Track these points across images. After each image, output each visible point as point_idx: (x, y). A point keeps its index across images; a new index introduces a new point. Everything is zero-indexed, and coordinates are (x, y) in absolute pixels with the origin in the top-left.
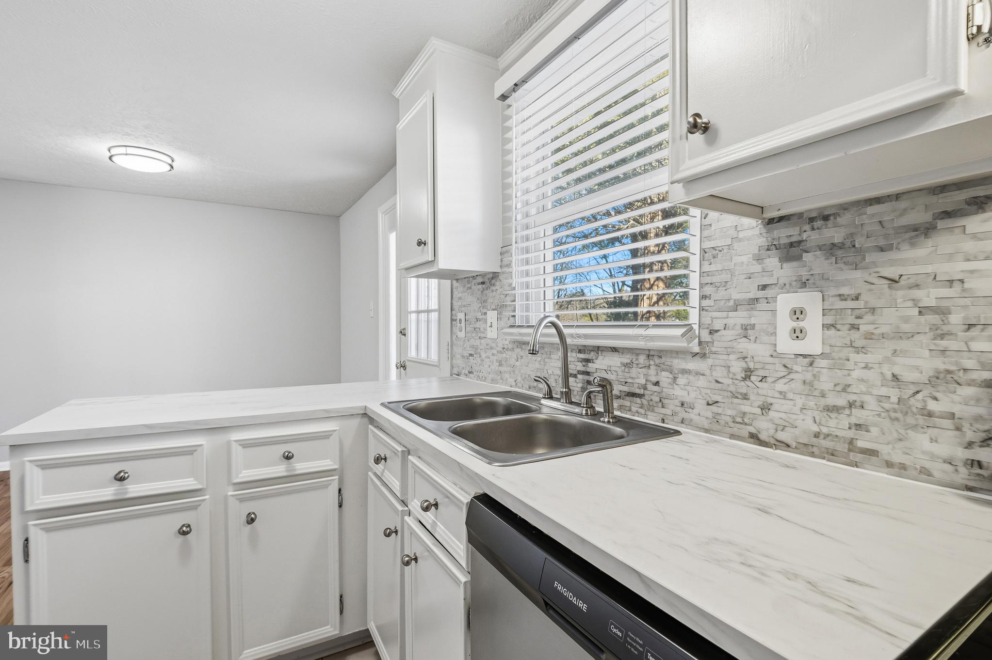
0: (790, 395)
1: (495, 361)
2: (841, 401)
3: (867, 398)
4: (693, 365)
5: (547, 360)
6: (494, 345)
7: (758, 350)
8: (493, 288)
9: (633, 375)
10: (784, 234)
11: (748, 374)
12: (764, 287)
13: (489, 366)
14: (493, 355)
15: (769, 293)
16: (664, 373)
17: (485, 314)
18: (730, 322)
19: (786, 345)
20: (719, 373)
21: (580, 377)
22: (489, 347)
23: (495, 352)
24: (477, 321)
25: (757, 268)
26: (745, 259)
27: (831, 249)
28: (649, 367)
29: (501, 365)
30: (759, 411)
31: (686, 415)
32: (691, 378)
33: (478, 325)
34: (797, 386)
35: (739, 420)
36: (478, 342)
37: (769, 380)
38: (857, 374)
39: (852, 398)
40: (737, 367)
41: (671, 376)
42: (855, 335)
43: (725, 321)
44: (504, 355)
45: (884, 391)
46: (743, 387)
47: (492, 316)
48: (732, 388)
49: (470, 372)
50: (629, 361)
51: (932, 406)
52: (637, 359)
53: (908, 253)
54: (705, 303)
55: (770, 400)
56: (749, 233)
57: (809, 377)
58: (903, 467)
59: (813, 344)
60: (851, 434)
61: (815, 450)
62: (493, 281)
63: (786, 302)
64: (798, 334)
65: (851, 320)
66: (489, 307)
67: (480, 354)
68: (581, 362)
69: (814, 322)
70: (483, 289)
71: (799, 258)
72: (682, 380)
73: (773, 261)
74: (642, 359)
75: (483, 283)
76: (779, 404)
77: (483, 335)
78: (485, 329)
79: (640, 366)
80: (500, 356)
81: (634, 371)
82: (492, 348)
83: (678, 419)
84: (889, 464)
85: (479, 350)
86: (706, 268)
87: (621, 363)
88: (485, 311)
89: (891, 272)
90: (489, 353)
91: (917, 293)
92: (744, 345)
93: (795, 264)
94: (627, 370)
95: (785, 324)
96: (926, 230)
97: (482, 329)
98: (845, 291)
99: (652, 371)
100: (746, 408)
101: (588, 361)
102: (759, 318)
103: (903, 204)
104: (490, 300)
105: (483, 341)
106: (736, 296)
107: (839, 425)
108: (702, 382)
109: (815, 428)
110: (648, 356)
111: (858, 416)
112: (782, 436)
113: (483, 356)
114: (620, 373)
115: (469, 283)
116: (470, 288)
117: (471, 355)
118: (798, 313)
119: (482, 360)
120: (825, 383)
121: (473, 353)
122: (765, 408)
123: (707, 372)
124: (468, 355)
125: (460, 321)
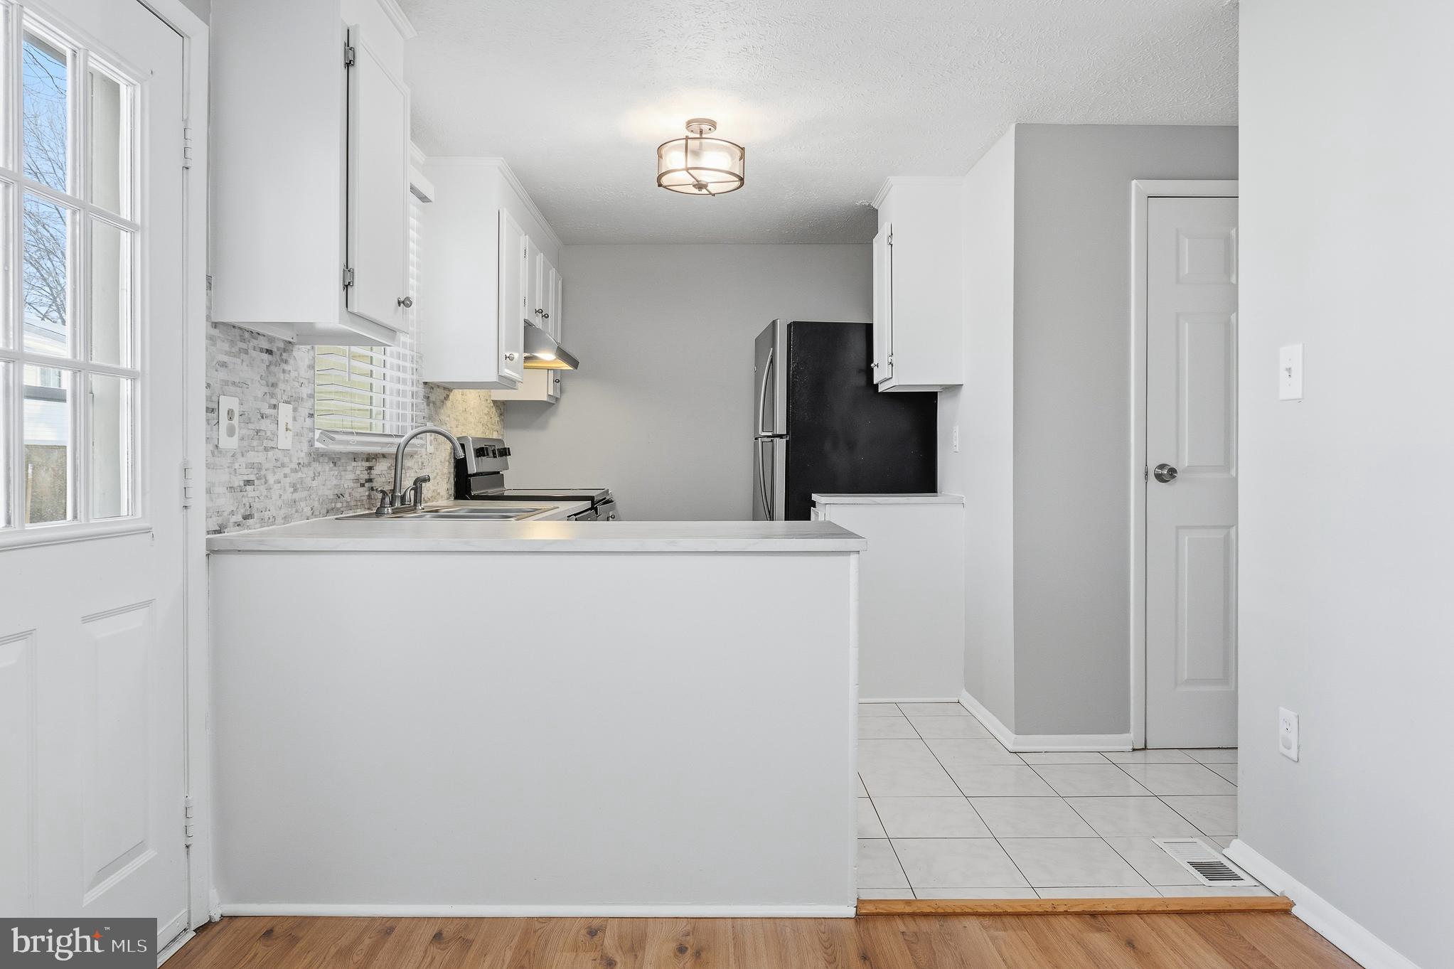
1: (287, 486)
2: (435, 474)
5: (343, 473)
6: (286, 460)
8: (287, 367)
10: (427, 392)
13: (280, 496)
14: (286, 476)
15: (425, 421)
17: (275, 407)
19: (429, 448)
21: (367, 485)
22: (279, 464)
24: (262, 417)
25: (422, 407)
26: (420, 400)
27: (434, 403)
29: (295, 490)
33: (263, 425)
34: (430, 469)
36: (262, 457)
39: (437, 471)
42: (437, 444)
44: (300, 475)
45: (440, 467)
47: (285, 411)
49: (246, 517)
51: (445, 470)
53: (442, 411)
56: (421, 387)
60: (437, 487)
61: (433, 499)
62: (284, 356)
66: (279, 397)
67: (265, 478)
68: (367, 470)
70: (271, 363)
71: (429, 405)
73: (425, 404)
75: (269, 352)
77: (271, 444)
78: (275, 434)
80: (295, 478)
82: (283, 465)
84: (441, 496)
85: (263, 472)
86: (413, 401)
88: (274, 402)
89: (440, 418)
90: (279, 475)
96: (443, 403)
97: (269, 434)
101: (371, 468)
104: (281, 386)
105: (270, 454)
107: (435, 484)
109: (433, 488)
111: (438, 477)
113: (271, 479)
115: (243, 340)
116: (246, 352)
117: (248, 482)
119: (269, 489)
121: (252, 477)
124: (242, 484)
125: (230, 414)
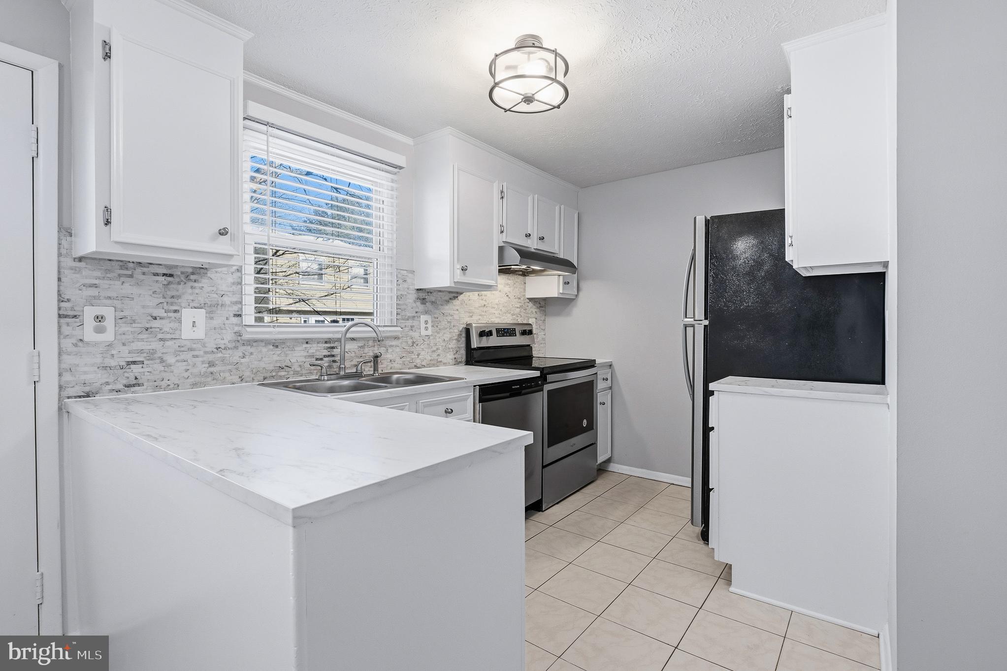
0: (425, 349)
1: (199, 363)
2: (435, 349)
3: (440, 346)
4: (394, 343)
5: (288, 352)
6: (197, 346)
7: (415, 335)
9: (365, 352)
10: (422, 295)
11: (413, 343)
12: (416, 312)
13: (187, 370)
14: (195, 357)
15: (418, 314)
16: (382, 348)
17: (176, 311)
18: (407, 324)
19: (424, 333)
20: (404, 345)
21: (324, 359)
22: (184, 349)
23: (195, 353)
24: (155, 319)
25: (414, 305)
26: (411, 301)
27: (433, 303)
28: (374, 346)
29: (212, 366)
30: (417, 356)
31: (392, 365)
32: (394, 348)
33: (156, 324)
34: (426, 346)
35: (411, 361)
36: (155, 345)
37: (419, 345)
38: (437, 340)
39: (437, 347)
40: (410, 342)
41: (385, 349)
42: (437, 329)
43: (405, 324)
44: (220, 355)
45: (442, 344)
46: (412, 349)
47: (193, 314)
48: (408, 350)
49: (129, 386)
50: (362, 345)
51: (450, 346)
52: (368, 343)
53: (446, 307)
54: (399, 317)
55: (420, 352)
56: (412, 292)
57: (428, 342)
58: (446, 363)
59: (429, 332)
60: (437, 358)
61: (430, 365)
62: (192, 277)
63: (423, 318)
64: (426, 329)
65: (437, 325)
66: (183, 305)
67: (162, 359)
68: (326, 349)
69: (429, 325)
70: (169, 283)
71: (425, 304)
72: (390, 350)
73: (419, 304)
74: (371, 343)
75: (169, 275)
76: (423, 353)
77: (169, 336)
78: (176, 330)
79: (370, 346)
80: (211, 357)
81: (366, 350)
82: (191, 350)
83: (389, 368)
84: (444, 364)
85: (158, 355)
86: (398, 302)
87: (358, 346)
88: (174, 308)
89: (443, 312)
90: (185, 356)
91: (447, 318)
92: (411, 333)
93: (424, 305)
94: (362, 350)
95: (423, 325)
96: (448, 302)
97: (165, 329)
98: (436, 316)
99: (376, 348)
100: (413, 357)
101: (333, 348)
102: (415, 323)
103: (444, 294)
104: (188, 297)
105: (169, 343)
106: (409, 315)
107: (435, 356)
108: (398, 350)
109: (430, 358)
110: (374, 341)
111: (439, 351)
112: (423, 363)
113: (172, 359)
114: (357, 352)
115: (125, 268)
116: (131, 276)
117: (133, 363)
118: (426, 322)
119: (167, 366)
120: (432, 345)
121: (140, 359)
122: (418, 355)
123: (400, 345)
124: (124, 364)
125: (99, 318)
